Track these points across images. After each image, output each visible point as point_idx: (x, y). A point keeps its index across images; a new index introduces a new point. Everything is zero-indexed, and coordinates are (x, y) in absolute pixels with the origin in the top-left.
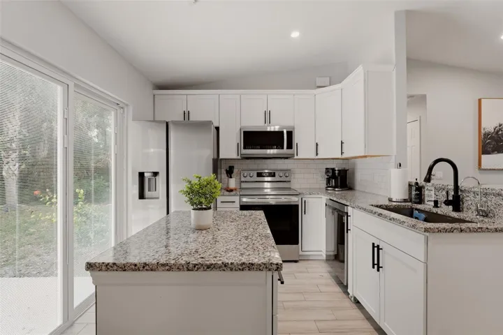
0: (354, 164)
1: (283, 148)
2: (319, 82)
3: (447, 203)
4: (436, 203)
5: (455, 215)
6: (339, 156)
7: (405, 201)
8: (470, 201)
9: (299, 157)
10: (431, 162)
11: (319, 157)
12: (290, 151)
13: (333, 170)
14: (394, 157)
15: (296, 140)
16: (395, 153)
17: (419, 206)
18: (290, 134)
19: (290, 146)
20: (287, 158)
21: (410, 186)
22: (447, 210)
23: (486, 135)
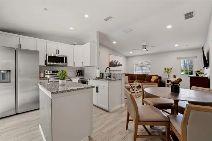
0: (84, 69)
1: (63, 63)
2: (74, 43)
3: (109, 76)
4: (106, 77)
5: (110, 79)
6: (81, 66)
7: (99, 77)
8: (112, 76)
9: (68, 66)
10: (106, 68)
11: (75, 66)
12: (66, 64)
13: (79, 70)
14: (96, 67)
15: (68, 60)
16: (96, 66)
17: (103, 78)
18: (66, 58)
19: (66, 62)
20: (64, 66)
21: (100, 74)
22: (108, 78)
23: (110, 62)
